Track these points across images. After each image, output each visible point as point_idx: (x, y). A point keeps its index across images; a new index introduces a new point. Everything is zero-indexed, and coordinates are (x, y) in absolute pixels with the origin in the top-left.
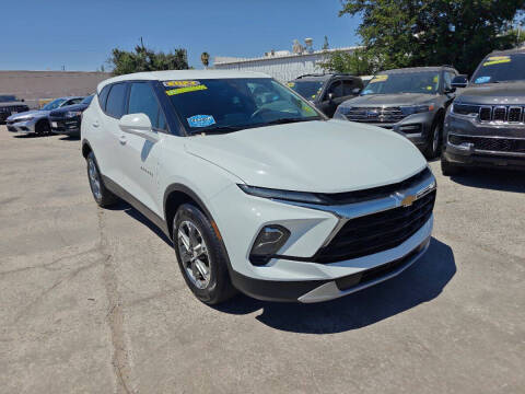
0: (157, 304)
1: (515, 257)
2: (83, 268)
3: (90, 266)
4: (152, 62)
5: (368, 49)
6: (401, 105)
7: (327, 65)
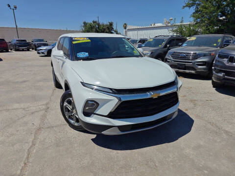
0: (56, 130)
1: (225, 130)
2: (36, 111)
3: (40, 111)
4: (98, 28)
5: (196, 24)
6: (197, 52)
7: (175, 31)
